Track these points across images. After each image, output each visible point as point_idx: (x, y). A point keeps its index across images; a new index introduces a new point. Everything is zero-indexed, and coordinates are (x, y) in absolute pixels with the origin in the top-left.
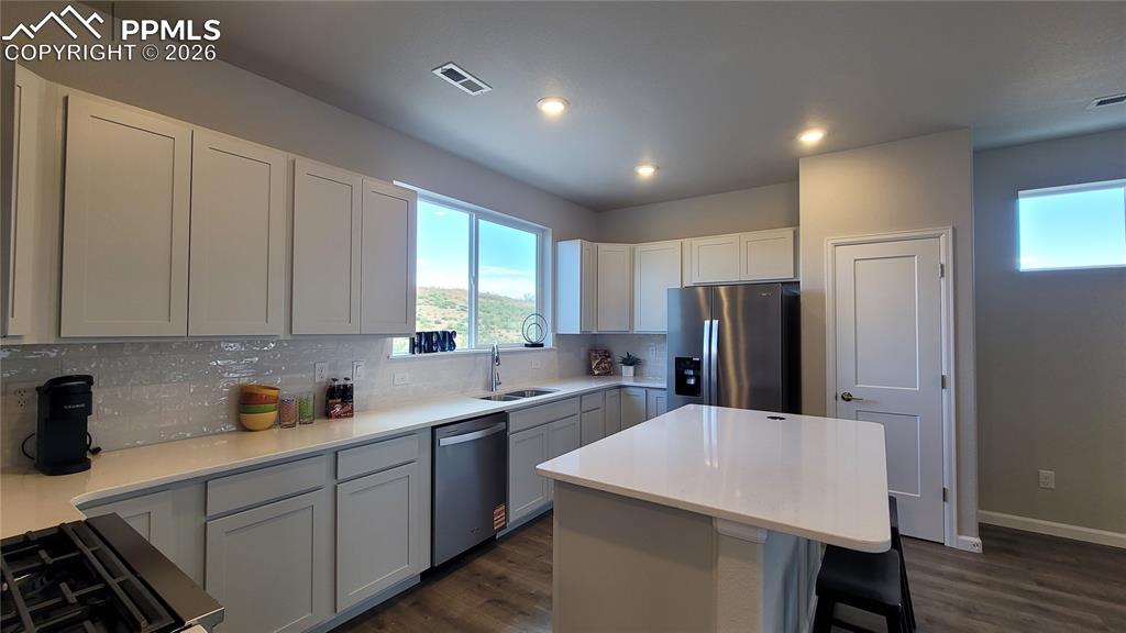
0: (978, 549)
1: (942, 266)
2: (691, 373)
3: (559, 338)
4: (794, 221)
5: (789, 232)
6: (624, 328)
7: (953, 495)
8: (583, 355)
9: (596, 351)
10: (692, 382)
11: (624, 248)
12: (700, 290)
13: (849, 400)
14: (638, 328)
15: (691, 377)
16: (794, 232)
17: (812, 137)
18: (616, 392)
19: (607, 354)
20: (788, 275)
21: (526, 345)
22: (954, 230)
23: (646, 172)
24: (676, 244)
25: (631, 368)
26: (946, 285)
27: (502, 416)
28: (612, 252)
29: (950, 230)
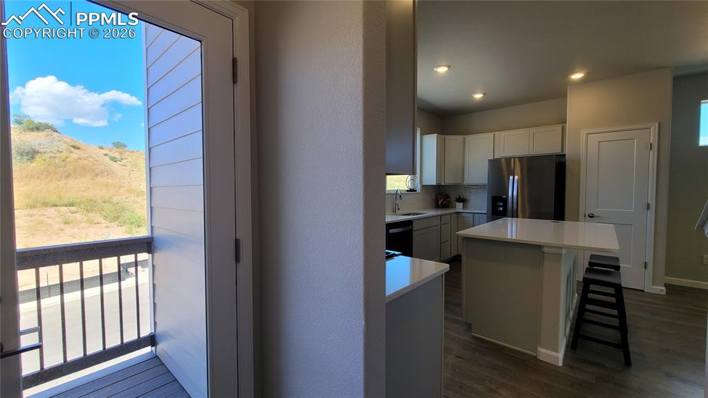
0: (664, 293)
1: (651, 144)
2: (501, 204)
3: (424, 187)
4: (563, 121)
5: (559, 127)
6: (459, 181)
7: (650, 266)
8: (434, 197)
9: (440, 195)
10: (501, 209)
11: (460, 138)
12: (503, 161)
13: (592, 217)
14: (467, 181)
15: (501, 206)
16: (563, 127)
17: (577, 76)
18: (456, 215)
19: (447, 197)
20: (558, 151)
21: (408, 191)
22: (659, 124)
23: (478, 96)
24: (490, 135)
25: (462, 204)
26: (653, 155)
27: (410, 222)
28: (454, 141)
29: (657, 125)
